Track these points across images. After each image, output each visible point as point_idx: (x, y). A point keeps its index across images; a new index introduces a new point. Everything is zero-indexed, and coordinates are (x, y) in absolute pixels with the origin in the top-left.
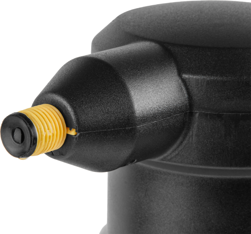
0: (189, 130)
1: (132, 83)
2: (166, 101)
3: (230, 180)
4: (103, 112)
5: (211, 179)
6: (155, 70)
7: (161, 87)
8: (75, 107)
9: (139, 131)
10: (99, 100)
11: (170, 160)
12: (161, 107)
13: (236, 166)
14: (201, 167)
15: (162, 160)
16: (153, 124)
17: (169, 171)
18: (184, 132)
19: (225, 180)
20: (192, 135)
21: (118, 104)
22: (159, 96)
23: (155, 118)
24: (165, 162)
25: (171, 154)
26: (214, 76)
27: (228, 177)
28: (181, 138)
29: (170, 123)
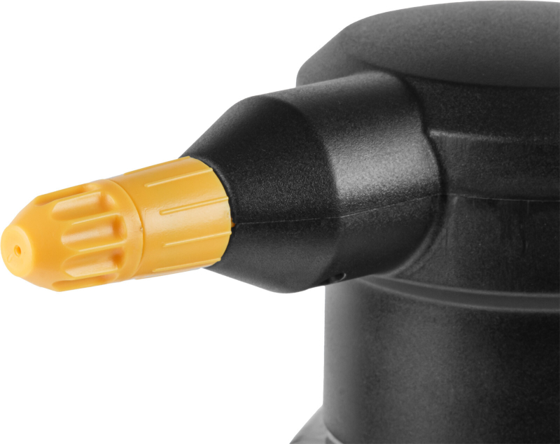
0: (441, 226)
1: (335, 142)
2: (397, 175)
3: (515, 314)
4: (281, 190)
5: (483, 312)
6: (381, 121)
7: (389, 151)
8: (233, 181)
9: (345, 224)
10: (275, 169)
11: (410, 278)
12: (387, 185)
13: (522, 290)
14: (462, 290)
15: (398, 276)
16: (371, 214)
17: (414, 297)
18: (432, 230)
19: (507, 314)
20: (447, 235)
21: (308, 177)
22: (384, 166)
23: (375, 202)
24: (401, 281)
25: (411, 266)
26: (482, 134)
27: (512, 310)
28: (427, 241)
29: (403, 213)
